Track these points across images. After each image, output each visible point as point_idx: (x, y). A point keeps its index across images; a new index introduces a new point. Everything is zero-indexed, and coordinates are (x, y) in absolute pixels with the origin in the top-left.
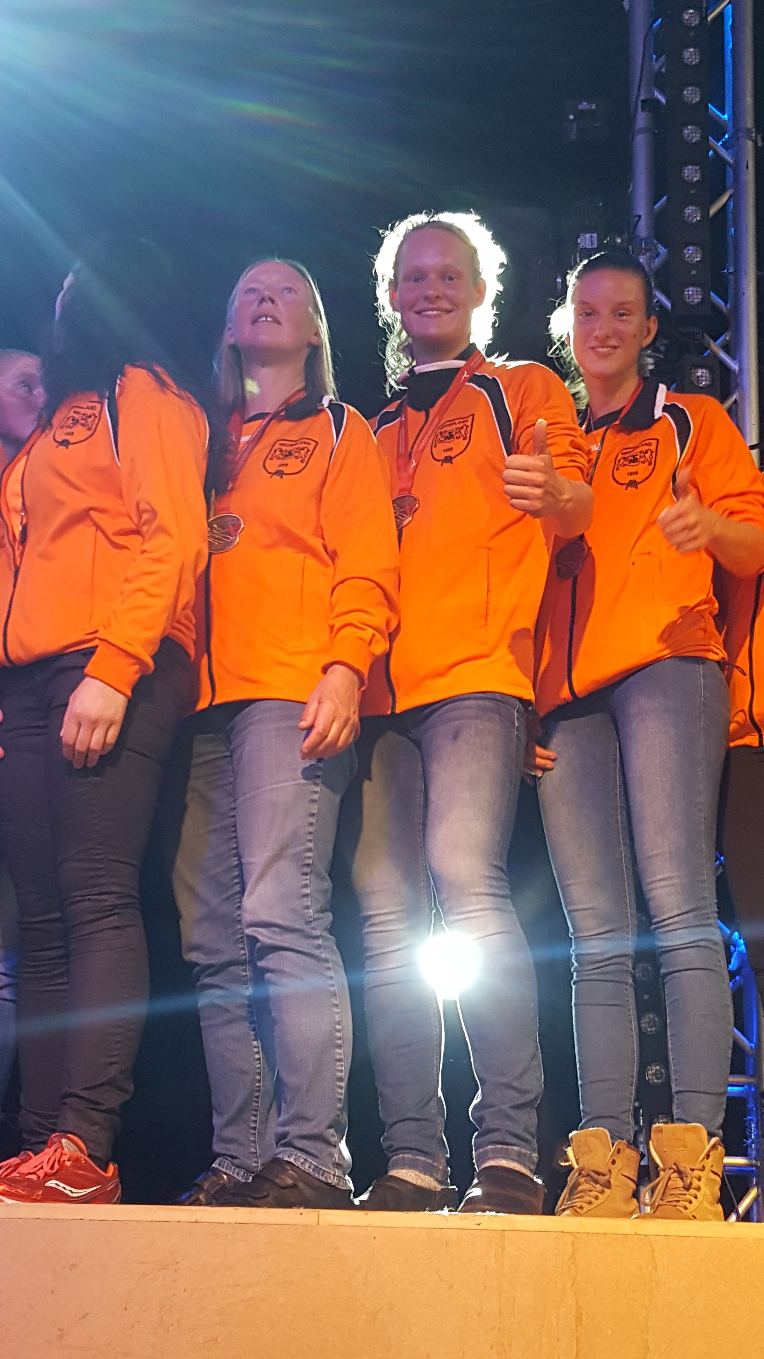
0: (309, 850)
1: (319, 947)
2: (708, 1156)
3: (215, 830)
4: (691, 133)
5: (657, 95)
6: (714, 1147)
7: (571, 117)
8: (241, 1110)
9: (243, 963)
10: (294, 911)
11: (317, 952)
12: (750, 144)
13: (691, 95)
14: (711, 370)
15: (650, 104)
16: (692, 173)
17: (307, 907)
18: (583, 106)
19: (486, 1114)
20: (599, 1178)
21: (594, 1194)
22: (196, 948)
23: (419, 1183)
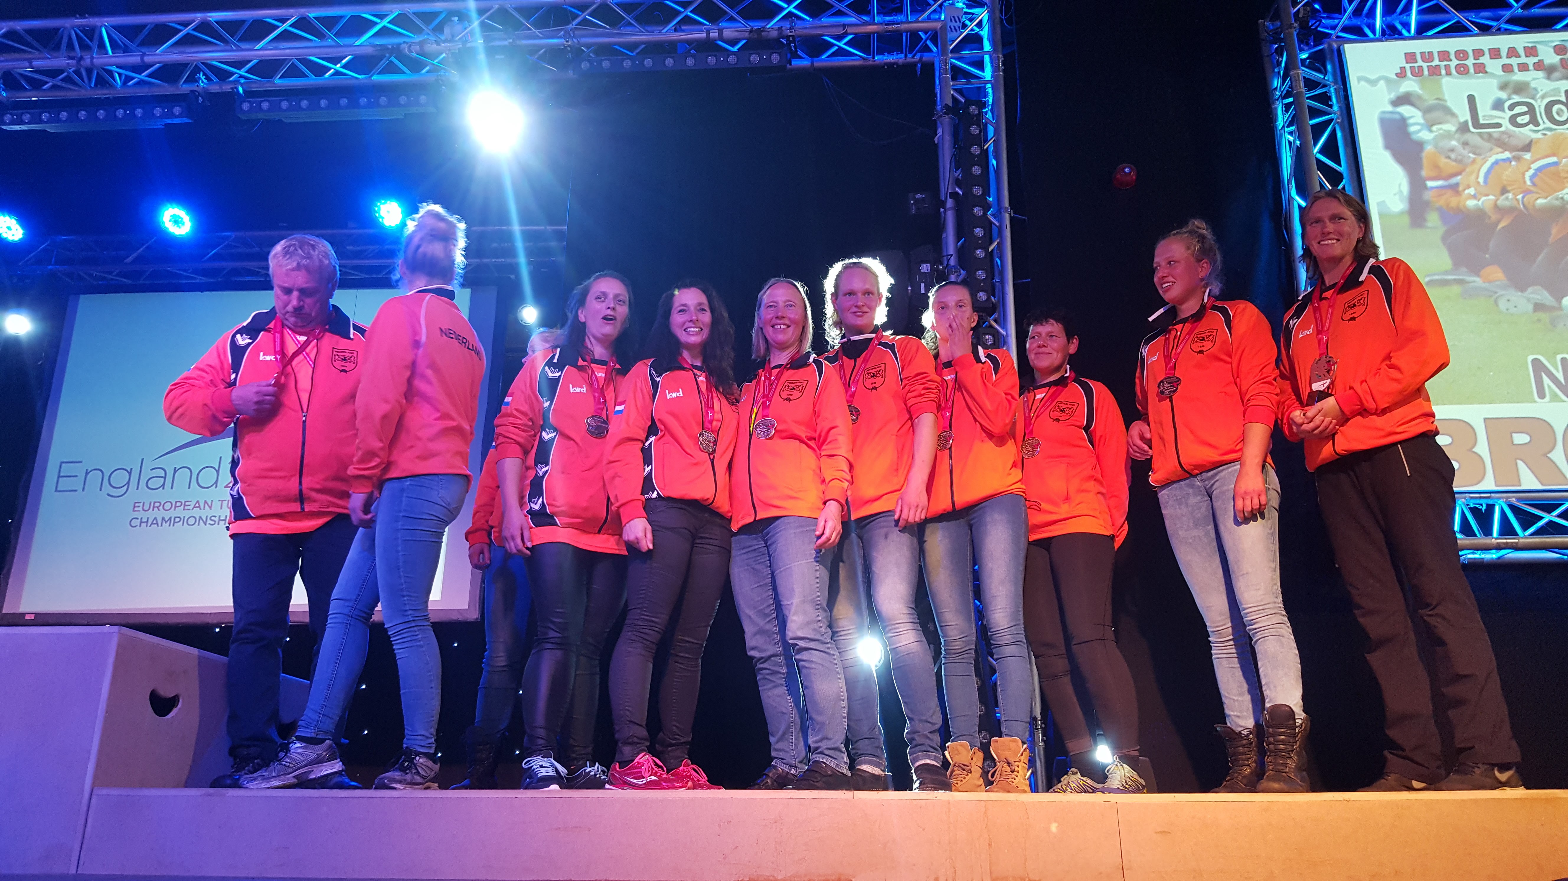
0: (818, 596)
1: (828, 648)
2: (1022, 755)
3: (760, 586)
4: (979, 212)
5: (958, 190)
6: (1025, 750)
7: (912, 202)
8: (784, 734)
9: (779, 655)
10: (814, 630)
11: (828, 651)
12: (1007, 216)
13: (977, 191)
14: (993, 336)
15: (954, 195)
16: (979, 232)
17: (821, 627)
18: (918, 196)
19: (916, 736)
20: (965, 768)
21: (963, 776)
22: (753, 649)
23: (874, 772)
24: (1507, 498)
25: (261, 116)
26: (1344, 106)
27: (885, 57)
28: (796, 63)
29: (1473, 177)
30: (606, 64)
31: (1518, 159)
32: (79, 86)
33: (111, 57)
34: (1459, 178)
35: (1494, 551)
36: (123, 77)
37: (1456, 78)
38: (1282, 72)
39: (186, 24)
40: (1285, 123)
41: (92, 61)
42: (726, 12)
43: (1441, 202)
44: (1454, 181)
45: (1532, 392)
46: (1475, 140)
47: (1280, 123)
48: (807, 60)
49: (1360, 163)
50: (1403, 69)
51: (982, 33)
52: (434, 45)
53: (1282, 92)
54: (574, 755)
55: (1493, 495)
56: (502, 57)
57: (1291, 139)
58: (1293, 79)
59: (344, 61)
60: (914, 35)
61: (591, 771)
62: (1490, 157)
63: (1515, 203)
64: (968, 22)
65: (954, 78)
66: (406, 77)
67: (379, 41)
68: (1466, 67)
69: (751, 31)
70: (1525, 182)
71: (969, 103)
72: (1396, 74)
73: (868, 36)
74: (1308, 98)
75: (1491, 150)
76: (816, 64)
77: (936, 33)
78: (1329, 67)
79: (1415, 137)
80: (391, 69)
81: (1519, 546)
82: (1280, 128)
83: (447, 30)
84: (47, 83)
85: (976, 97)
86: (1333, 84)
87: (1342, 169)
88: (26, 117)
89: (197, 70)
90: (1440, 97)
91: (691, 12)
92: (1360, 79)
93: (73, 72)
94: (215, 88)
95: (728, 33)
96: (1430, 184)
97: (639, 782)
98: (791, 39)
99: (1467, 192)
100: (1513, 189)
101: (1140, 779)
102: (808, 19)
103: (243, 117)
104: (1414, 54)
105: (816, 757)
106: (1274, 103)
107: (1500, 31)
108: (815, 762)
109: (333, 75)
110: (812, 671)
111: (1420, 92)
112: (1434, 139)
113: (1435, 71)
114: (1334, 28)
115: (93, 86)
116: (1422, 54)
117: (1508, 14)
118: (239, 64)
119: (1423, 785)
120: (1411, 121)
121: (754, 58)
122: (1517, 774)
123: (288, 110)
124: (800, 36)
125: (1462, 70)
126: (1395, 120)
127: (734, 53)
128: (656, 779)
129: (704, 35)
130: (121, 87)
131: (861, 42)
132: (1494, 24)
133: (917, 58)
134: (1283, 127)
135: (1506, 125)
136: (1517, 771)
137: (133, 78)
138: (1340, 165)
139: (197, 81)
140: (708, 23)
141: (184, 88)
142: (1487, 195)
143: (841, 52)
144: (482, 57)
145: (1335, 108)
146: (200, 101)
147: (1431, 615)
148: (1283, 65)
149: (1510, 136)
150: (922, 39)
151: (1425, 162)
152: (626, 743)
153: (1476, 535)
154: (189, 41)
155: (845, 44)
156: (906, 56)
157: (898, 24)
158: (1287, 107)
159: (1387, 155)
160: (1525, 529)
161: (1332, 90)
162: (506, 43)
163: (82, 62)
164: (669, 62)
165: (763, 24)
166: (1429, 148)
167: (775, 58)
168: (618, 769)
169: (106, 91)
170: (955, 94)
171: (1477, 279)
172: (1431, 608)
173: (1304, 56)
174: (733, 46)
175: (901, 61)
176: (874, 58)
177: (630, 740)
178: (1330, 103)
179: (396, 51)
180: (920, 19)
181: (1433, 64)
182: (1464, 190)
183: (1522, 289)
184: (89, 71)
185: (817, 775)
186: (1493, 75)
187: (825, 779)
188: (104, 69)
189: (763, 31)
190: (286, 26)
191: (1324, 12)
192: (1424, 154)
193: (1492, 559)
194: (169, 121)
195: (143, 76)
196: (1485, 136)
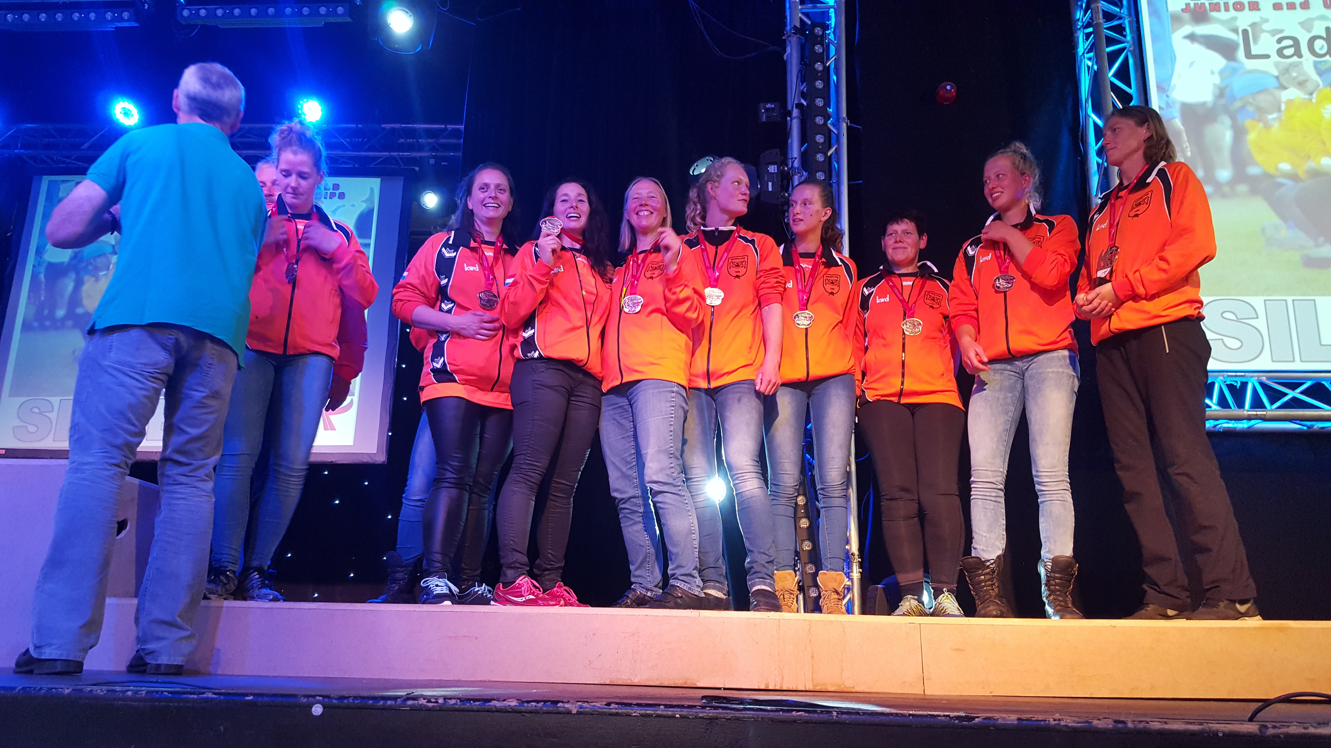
0: (672, 447)
1: (682, 492)
3: (624, 438)
4: (819, 120)
5: (803, 101)
7: (763, 111)
8: (642, 563)
9: (638, 497)
10: (668, 475)
11: (682, 494)
12: (845, 125)
13: (819, 102)
15: (799, 106)
16: (820, 139)
17: (673, 473)
18: (769, 106)
19: (755, 565)
20: (792, 593)
22: (616, 490)
23: (717, 595)
24: (1258, 377)
25: (199, 22)
26: (1136, 37)
35: (1245, 421)
37: (1233, 14)
38: (1084, 5)
40: (1085, 50)
47: (1080, 50)
49: (1147, 86)
50: (1188, 5)
53: (1083, 23)
54: (465, 577)
55: (1247, 374)
57: (1090, 64)
58: (1094, 11)
61: (479, 591)
65: (801, 3)
68: (1242, 5)
71: (814, 25)
72: (1183, 10)
74: (1106, 28)
78: (1125, 2)
81: (1265, 417)
82: (1080, 54)
85: (821, 20)
86: (1127, 17)
87: (1132, 91)
97: (519, 600)
103: (181, 22)
105: (672, 582)
106: (1076, 32)
108: (671, 586)
110: (665, 511)
113: (1215, 8)
119: (1175, 612)
122: (1254, 607)
123: (221, 15)
125: (1239, 8)
128: (534, 598)
134: (1084, 53)
136: (1255, 604)
138: (1130, 87)
145: (1129, 38)
146: (146, 7)
152: (509, 568)
153: (1230, 408)
158: (1088, 36)
160: (1272, 403)
161: (1127, 22)
168: (501, 589)
170: (803, 17)
177: (513, 565)
178: (1124, 33)
185: (672, 597)
187: (677, 600)
193: (1244, 428)
194: (120, 25)
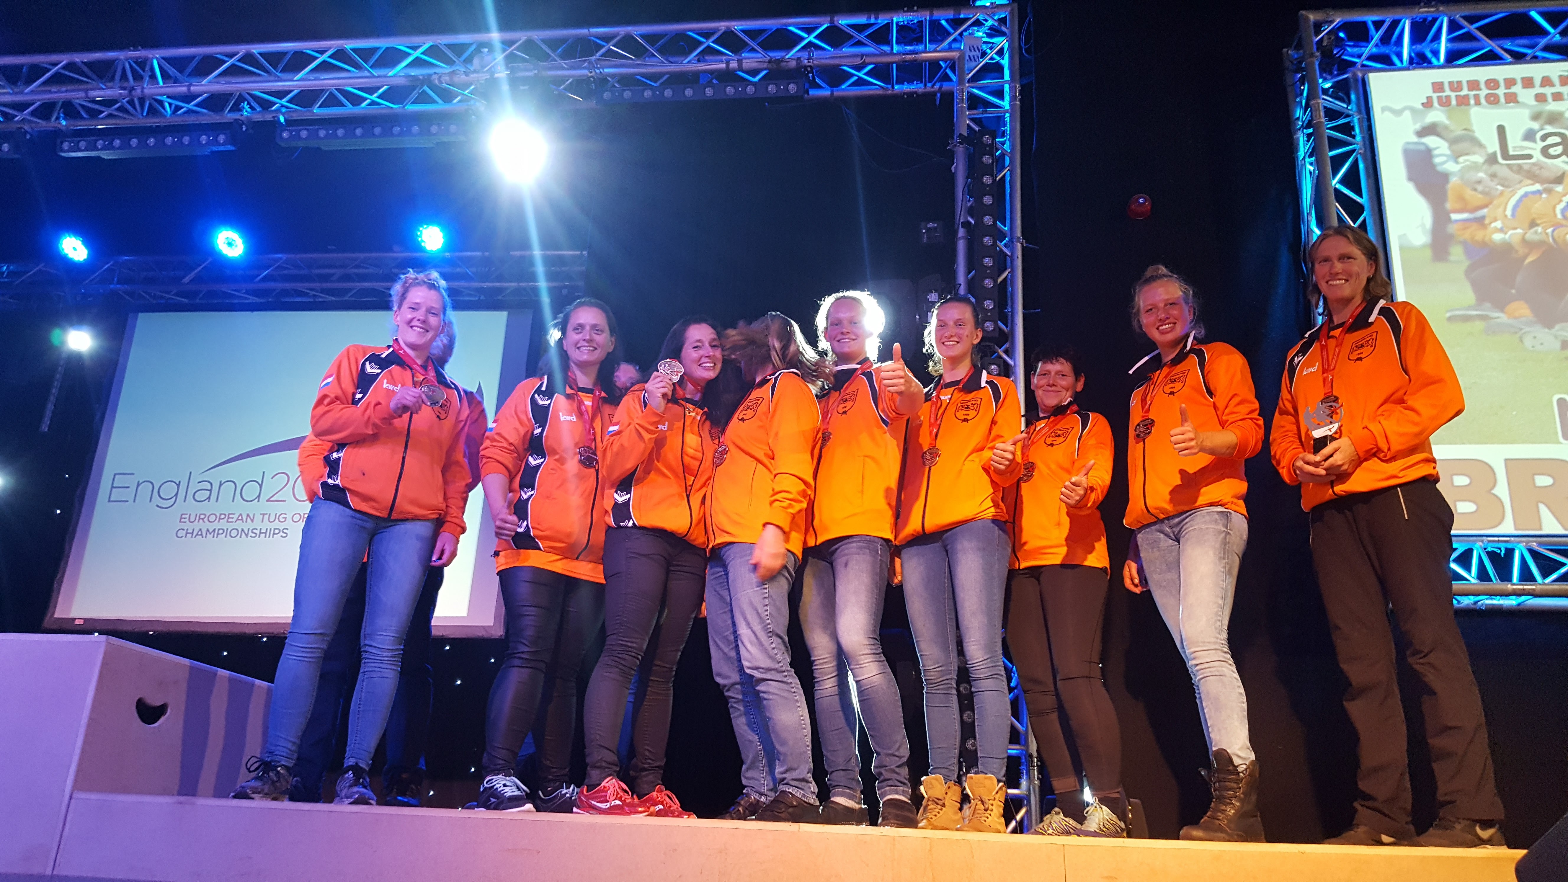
0: (769, 624)
1: (786, 676)
2: (997, 793)
3: (724, 612)
4: (988, 239)
5: (970, 219)
6: (1001, 788)
7: (924, 231)
11: (785, 679)
12: (1019, 245)
13: (988, 220)
14: (1000, 364)
15: (966, 224)
16: (988, 262)
17: (776, 654)
19: (883, 771)
20: (939, 802)
21: (937, 810)
22: (718, 675)
24: (1527, 542)
25: (301, 144)
26: (1367, 137)
27: (905, 87)
28: (813, 92)
29: (1501, 210)
30: (627, 94)
31: (1549, 191)
32: (132, 115)
33: (161, 87)
34: (1485, 211)
35: (1514, 597)
36: (173, 106)
37: (1484, 107)
38: (1304, 102)
39: (231, 56)
40: (1306, 153)
41: (142, 92)
42: (748, 44)
43: (1467, 235)
44: (1479, 213)
45: (1556, 433)
46: (1504, 172)
47: (1301, 154)
48: (827, 90)
49: (1382, 196)
50: (1429, 98)
51: (1002, 62)
52: (463, 77)
53: (1303, 122)
54: (550, 777)
55: (1512, 539)
56: (527, 87)
57: (1312, 168)
58: (1314, 109)
59: (381, 91)
60: (934, 64)
61: (566, 793)
62: (1519, 189)
63: (1544, 237)
64: (989, 51)
65: (969, 108)
66: (439, 106)
67: (414, 72)
68: (1496, 96)
69: (770, 62)
70: (1555, 215)
71: (982, 133)
72: (1423, 104)
73: (889, 65)
74: (1329, 129)
75: (1521, 182)
76: (835, 94)
77: (954, 63)
78: (1353, 97)
79: (1440, 168)
80: (423, 98)
81: (1537, 592)
82: (1301, 158)
83: (476, 61)
84: (103, 112)
85: (994, 126)
86: (1356, 114)
87: (1363, 200)
88: (82, 144)
89: (241, 99)
90: (1468, 127)
91: (713, 42)
92: (1384, 109)
93: (128, 102)
94: (258, 118)
95: (747, 64)
96: (1454, 216)
97: (603, 806)
98: (809, 69)
99: (1493, 225)
100: (1542, 223)
101: (1118, 822)
102: (830, 48)
103: (283, 145)
104: (1442, 84)
105: (782, 787)
106: (1295, 134)
107: (1535, 59)
108: (782, 792)
109: (369, 105)
111: (1447, 122)
112: (1460, 171)
113: (1463, 101)
114: (1359, 56)
115: (145, 114)
116: (1451, 83)
117: (1543, 42)
118: (280, 94)
119: (1391, 840)
120: (1436, 152)
121: (772, 88)
122: (1499, 833)
123: (326, 137)
124: (818, 66)
125: (1493, 100)
126: (1419, 151)
127: (754, 84)
128: (621, 803)
129: (724, 66)
130: (171, 115)
131: (881, 72)
132: (1529, 51)
133: (937, 87)
134: (1304, 158)
135: (1538, 156)
136: (1500, 829)
137: (182, 108)
138: (1361, 196)
139: (241, 110)
140: (730, 54)
141: (228, 116)
142: (1515, 229)
143: (860, 82)
144: (505, 87)
145: (1358, 138)
146: (244, 129)
147: (1422, 664)
148: (1305, 94)
149: (1541, 168)
150: (942, 67)
151: (1450, 194)
152: (595, 767)
153: (1492, 581)
154: (233, 71)
155: (866, 74)
156: (925, 85)
157: (917, 53)
158: (1309, 136)
159: (1410, 187)
160: (1545, 575)
161: (1356, 120)
162: (531, 74)
163: (133, 92)
164: (689, 92)
165: (783, 54)
166: (1454, 180)
167: (792, 88)
168: (585, 792)
169: (157, 120)
170: (972, 125)
171: (1501, 315)
172: (1422, 655)
173: (1327, 85)
174: (754, 77)
175: (920, 90)
176: (893, 87)
177: (599, 764)
178: (1353, 133)
179: (427, 80)
180: (938, 49)
181: (1462, 93)
182: (1490, 223)
183: (1549, 325)
184: (142, 101)
185: (782, 805)
186: (1525, 105)
187: (791, 810)
188: (153, 99)
189: (782, 61)
190: (325, 57)
191: (1349, 40)
192: (1450, 186)
193: (1512, 605)
194: (215, 149)
195: (191, 106)
196: (1515, 168)
